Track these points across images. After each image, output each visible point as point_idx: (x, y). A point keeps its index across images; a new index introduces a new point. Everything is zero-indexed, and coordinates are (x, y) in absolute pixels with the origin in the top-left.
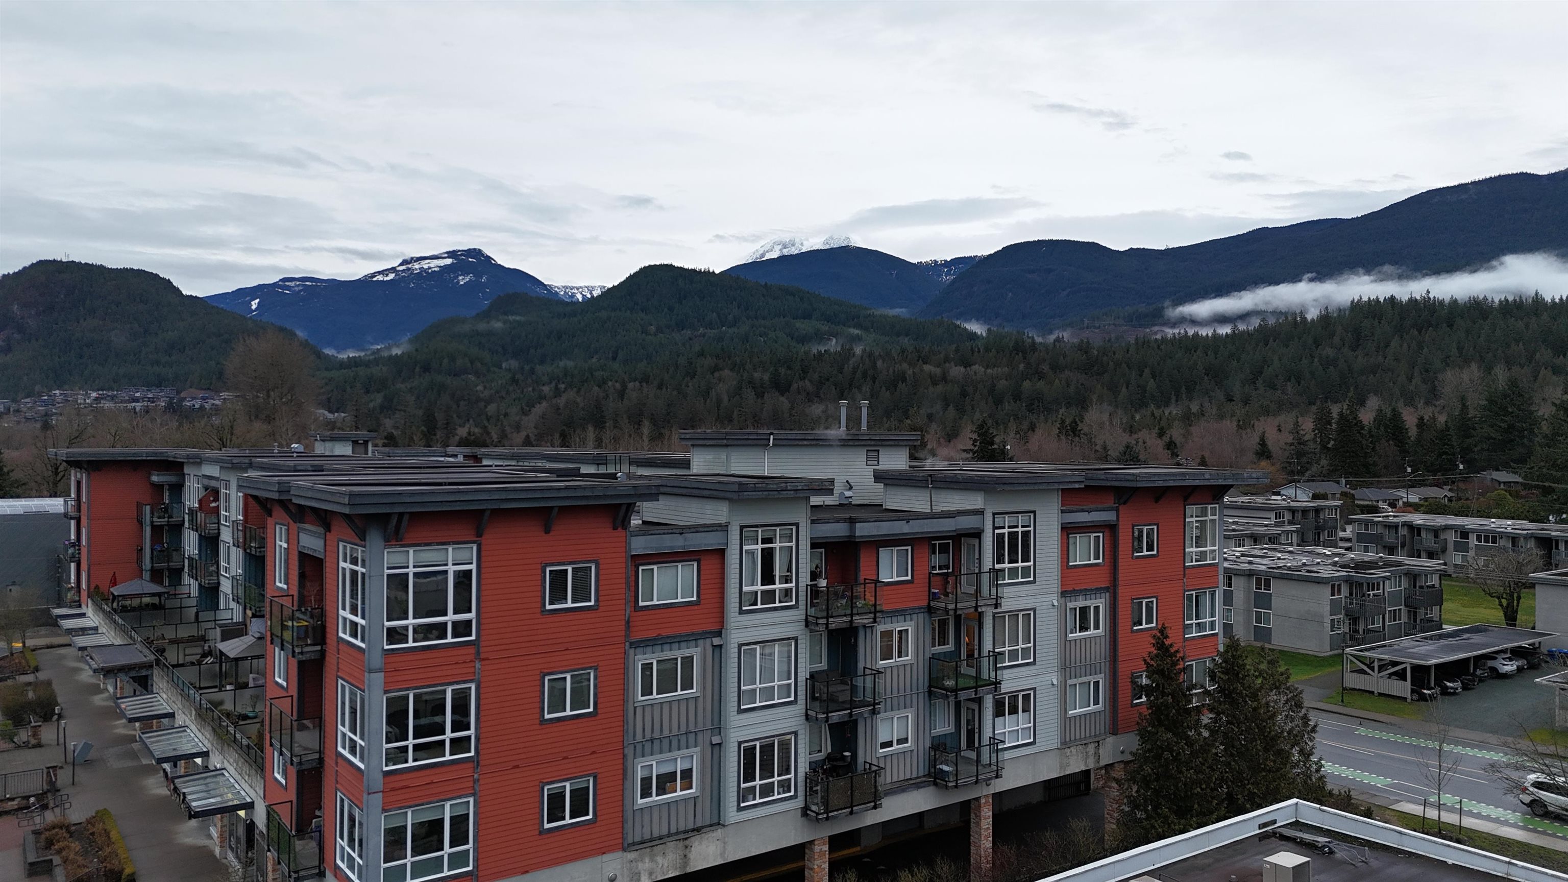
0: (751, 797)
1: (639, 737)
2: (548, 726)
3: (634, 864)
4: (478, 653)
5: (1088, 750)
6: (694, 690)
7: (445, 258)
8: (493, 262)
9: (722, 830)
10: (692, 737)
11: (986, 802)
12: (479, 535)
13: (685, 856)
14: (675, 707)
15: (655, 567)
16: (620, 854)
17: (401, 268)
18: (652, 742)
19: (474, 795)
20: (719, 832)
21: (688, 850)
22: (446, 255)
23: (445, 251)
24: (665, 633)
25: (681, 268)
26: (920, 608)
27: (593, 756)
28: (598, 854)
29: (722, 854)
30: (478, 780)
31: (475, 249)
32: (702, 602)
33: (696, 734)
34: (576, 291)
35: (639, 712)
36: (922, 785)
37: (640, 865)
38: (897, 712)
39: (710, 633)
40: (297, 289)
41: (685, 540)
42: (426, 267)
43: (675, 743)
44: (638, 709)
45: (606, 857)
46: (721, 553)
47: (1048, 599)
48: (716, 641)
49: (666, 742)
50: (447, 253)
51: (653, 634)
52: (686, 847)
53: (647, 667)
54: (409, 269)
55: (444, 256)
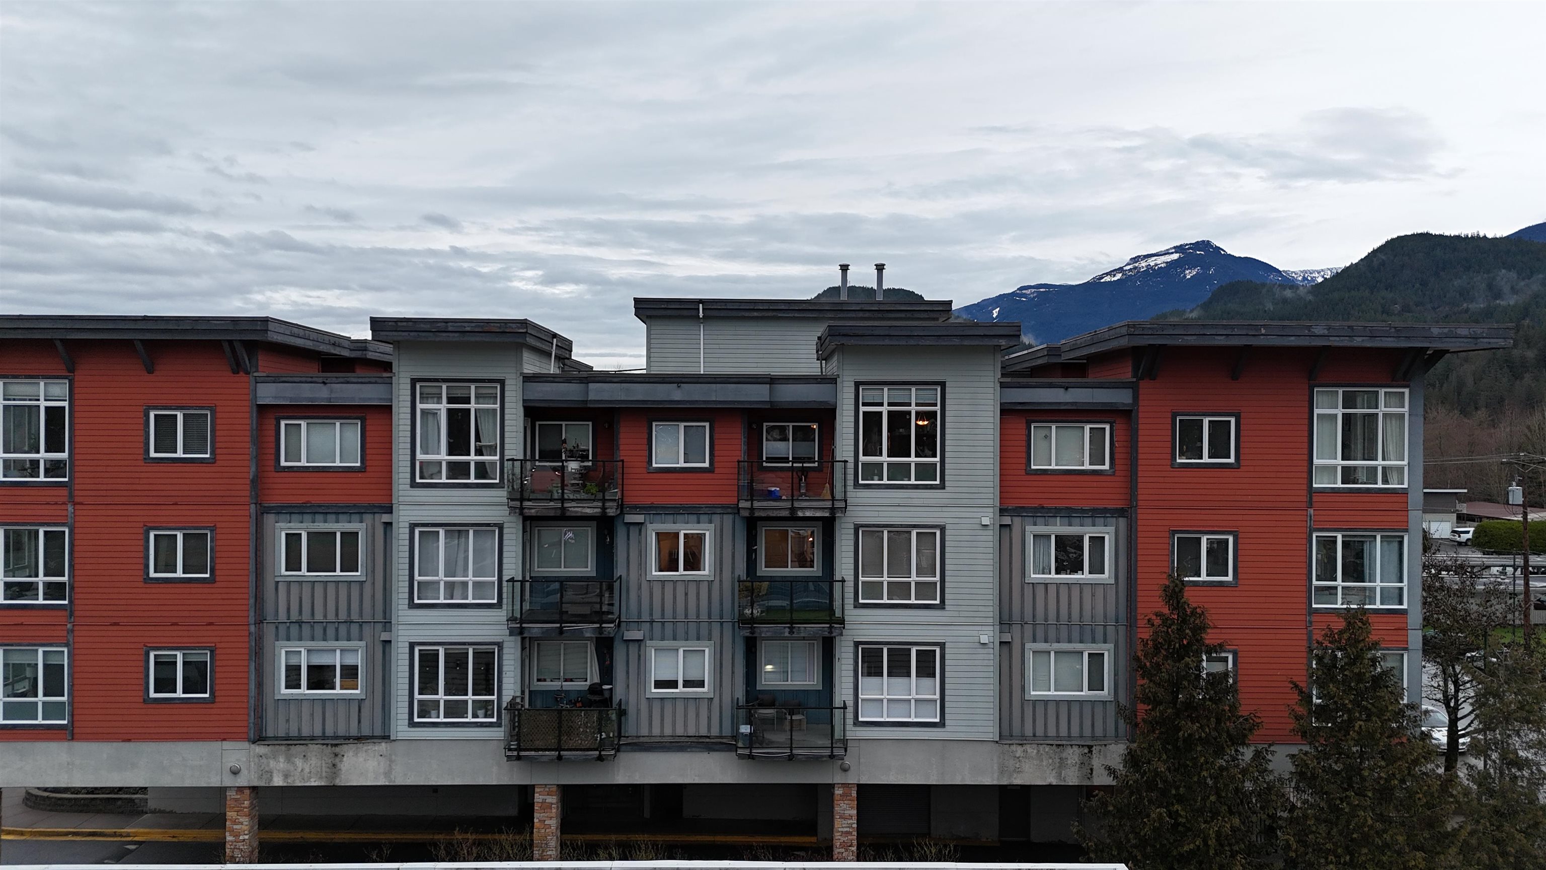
0: (433, 713)
1: (282, 617)
2: (152, 585)
3: (264, 760)
4: (71, 495)
5: (1064, 755)
6: (358, 574)
7: (1172, 253)
8: (1223, 253)
9: (388, 745)
10: (355, 629)
11: (844, 796)
12: (72, 370)
13: (334, 765)
14: (331, 589)
15: (303, 423)
16: (246, 745)
17: (1128, 268)
18: (300, 626)
19: (67, 645)
20: (383, 746)
21: (337, 760)
22: (1173, 250)
23: (1172, 246)
24: (315, 500)
25: (1441, 236)
26: (723, 507)
27: (209, 627)
28: (216, 739)
29: (387, 774)
30: (72, 631)
31: (1203, 241)
32: (368, 469)
33: (361, 626)
34: (1317, 275)
35: (282, 588)
36: (717, 747)
37: (272, 763)
38: (683, 643)
39: (381, 507)
40: (1032, 296)
41: (331, 391)
42: (1152, 264)
43: (331, 631)
44: (280, 585)
45: (227, 745)
46: (387, 410)
47: (975, 515)
48: (386, 518)
49: (318, 630)
50: (1174, 247)
51: (300, 500)
52: (336, 755)
53: (293, 540)
54: (1135, 268)
55: (1170, 251)
